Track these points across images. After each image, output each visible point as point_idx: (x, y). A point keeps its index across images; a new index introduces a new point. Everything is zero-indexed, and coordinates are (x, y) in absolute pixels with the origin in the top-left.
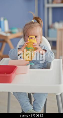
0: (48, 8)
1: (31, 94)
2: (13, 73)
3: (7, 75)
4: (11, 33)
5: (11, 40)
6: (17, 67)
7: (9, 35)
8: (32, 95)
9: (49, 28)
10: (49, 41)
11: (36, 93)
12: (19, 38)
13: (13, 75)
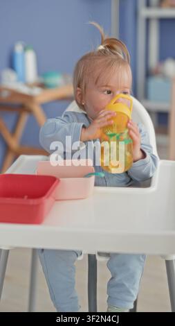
0: (148, 21)
1: (95, 255)
2: (48, 197)
3: (32, 202)
4: (43, 86)
5: (44, 106)
6: (59, 181)
7: (37, 92)
8: (98, 258)
9: (149, 74)
10: (149, 112)
11: (116, 254)
12: (66, 100)
13: (47, 201)
